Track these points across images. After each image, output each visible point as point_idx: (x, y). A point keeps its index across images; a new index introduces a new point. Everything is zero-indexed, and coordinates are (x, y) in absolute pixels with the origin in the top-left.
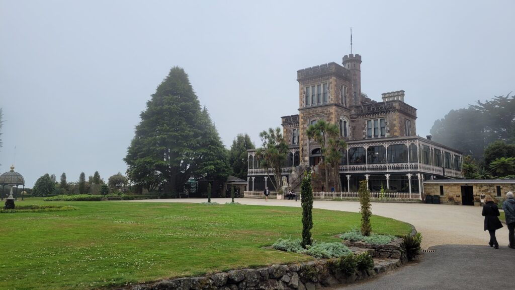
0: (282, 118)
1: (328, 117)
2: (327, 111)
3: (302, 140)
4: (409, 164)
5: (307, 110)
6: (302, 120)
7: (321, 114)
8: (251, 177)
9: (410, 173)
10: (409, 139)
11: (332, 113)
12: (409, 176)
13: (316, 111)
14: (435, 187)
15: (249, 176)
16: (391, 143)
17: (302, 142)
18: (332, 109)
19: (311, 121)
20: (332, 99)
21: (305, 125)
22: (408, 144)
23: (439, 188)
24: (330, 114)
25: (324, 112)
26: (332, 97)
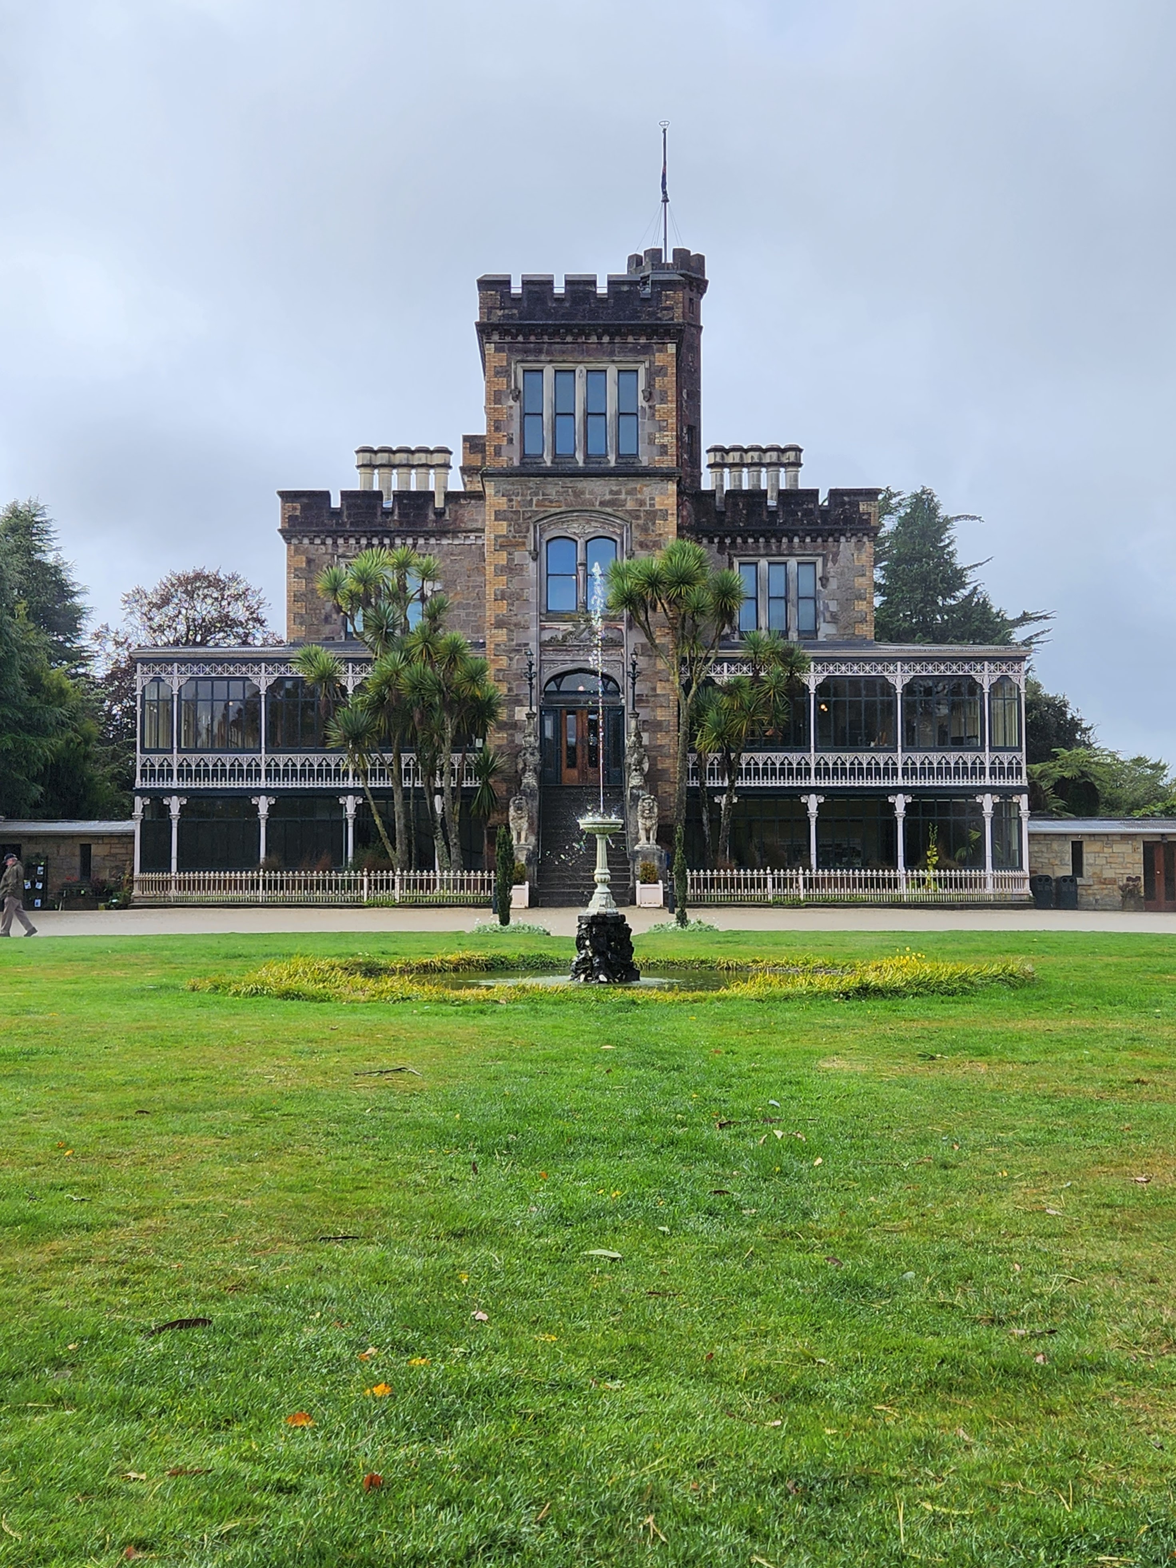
0: (287, 496)
1: (645, 529)
2: (642, 503)
3: (500, 624)
4: (987, 757)
5: (533, 482)
6: (503, 528)
7: (609, 510)
8: (157, 797)
9: (992, 790)
10: (992, 659)
11: (665, 515)
12: (988, 802)
13: (578, 494)
14: (1055, 846)
15: (142, 792)
16: (919, 670)
17: (502, 635)
18: (663, 493)
19: (547, 536)
20: (664, 446)
21: (522, 556)
22: (986, 677)
23: (1069, 848)
24: (652, 515)
25: (623, 503)
26: (665, 441)
